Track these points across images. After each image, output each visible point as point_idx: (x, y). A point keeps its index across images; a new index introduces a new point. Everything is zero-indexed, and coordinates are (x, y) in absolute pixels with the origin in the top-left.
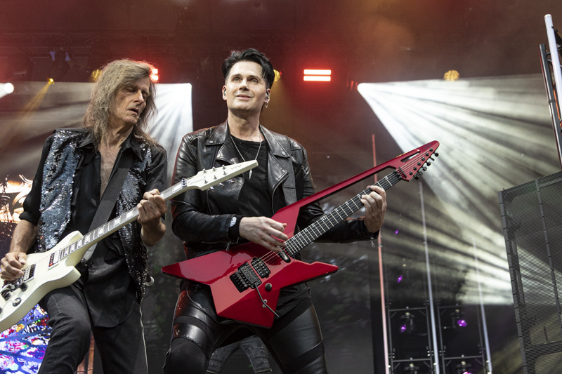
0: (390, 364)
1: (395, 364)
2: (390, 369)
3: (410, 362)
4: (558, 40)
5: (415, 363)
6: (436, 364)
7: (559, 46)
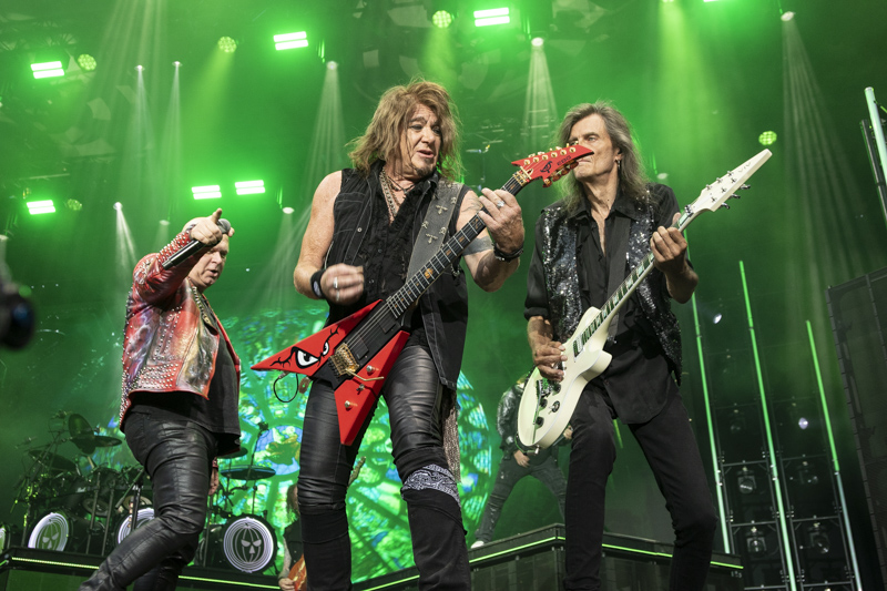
0: (719, 468)
1: (725, 468)
2: (720, 474)
3: (743, 466)
4: (881, 114)
5: (748, 466)
6: (774, 466)
7: (884, 121)
